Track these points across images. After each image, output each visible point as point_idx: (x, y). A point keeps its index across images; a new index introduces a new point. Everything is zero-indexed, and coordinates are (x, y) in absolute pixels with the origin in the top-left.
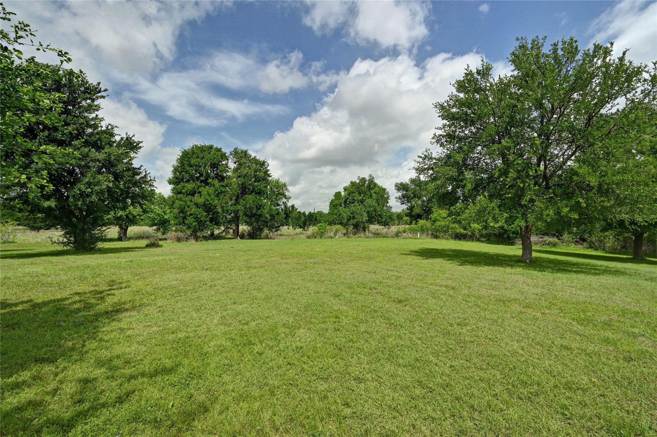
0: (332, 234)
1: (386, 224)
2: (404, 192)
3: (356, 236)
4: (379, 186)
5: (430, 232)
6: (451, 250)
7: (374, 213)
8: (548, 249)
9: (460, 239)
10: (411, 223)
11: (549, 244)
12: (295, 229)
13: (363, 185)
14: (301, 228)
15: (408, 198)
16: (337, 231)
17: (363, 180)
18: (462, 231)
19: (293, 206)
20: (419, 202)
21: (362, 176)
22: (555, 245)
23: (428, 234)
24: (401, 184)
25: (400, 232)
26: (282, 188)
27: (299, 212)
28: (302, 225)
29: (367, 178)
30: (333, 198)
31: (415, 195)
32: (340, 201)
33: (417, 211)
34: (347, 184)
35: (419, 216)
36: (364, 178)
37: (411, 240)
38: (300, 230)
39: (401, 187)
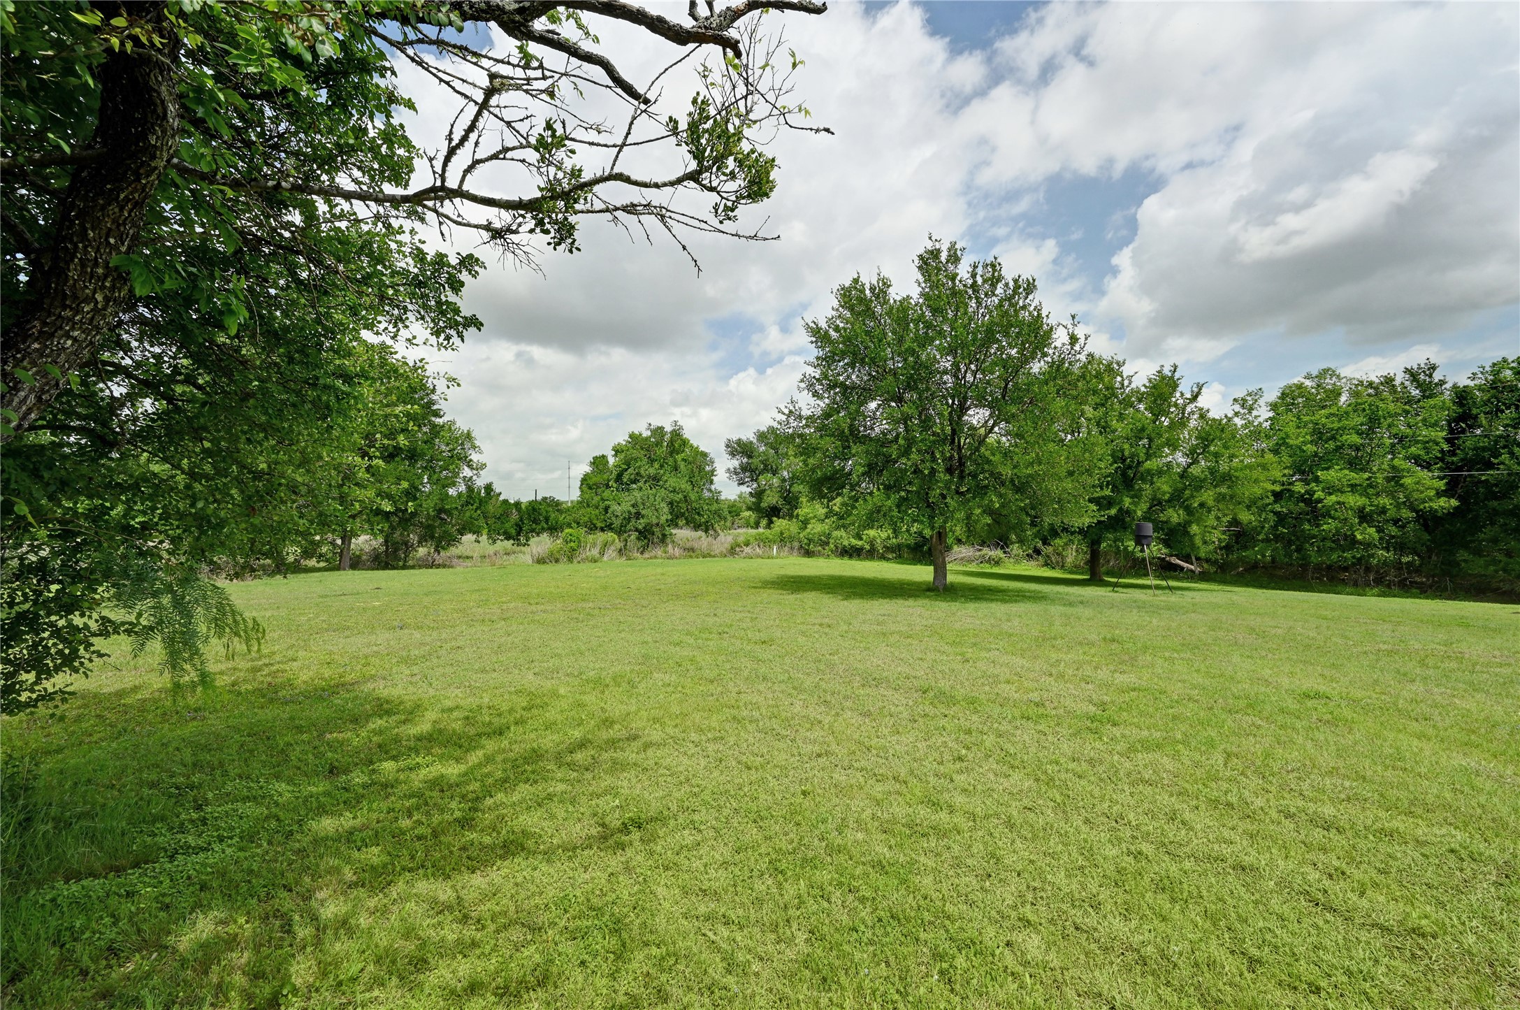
0: (595, 552)
1: (707, 527)
2: (745, 460)
3: (646, 555)
4: (692, 446)
5: (796, 544)
6: (832, 578)
7: (683, 505)
8: (988, 569)
9: (851, 557)
10: (757, 525)
11: (989, 561)
12: (494, 542)
13: (659, 444)
14: (508, 538)
15: (752, 471)
16: (605, 545)
17: (659, 431)
18: (854, 542)
19: (489, 488)
20: (775, 481)
21: (656, 423)
22: (998, 563)
23: (792, 548)
24: (739, 442)
25: (739, 546)
26: (462, 444)
27: (506, 502)
28: (513, 532)
29: (668, 428)
30: (588, 469)
31: (766, 466)
32: (605, 476)
33: (771, 499)
34: (622, 439)
35: (773, 512)
36: (661, 428)
37: (760, 560)
38: (508, 544)
39: (739, 449)
